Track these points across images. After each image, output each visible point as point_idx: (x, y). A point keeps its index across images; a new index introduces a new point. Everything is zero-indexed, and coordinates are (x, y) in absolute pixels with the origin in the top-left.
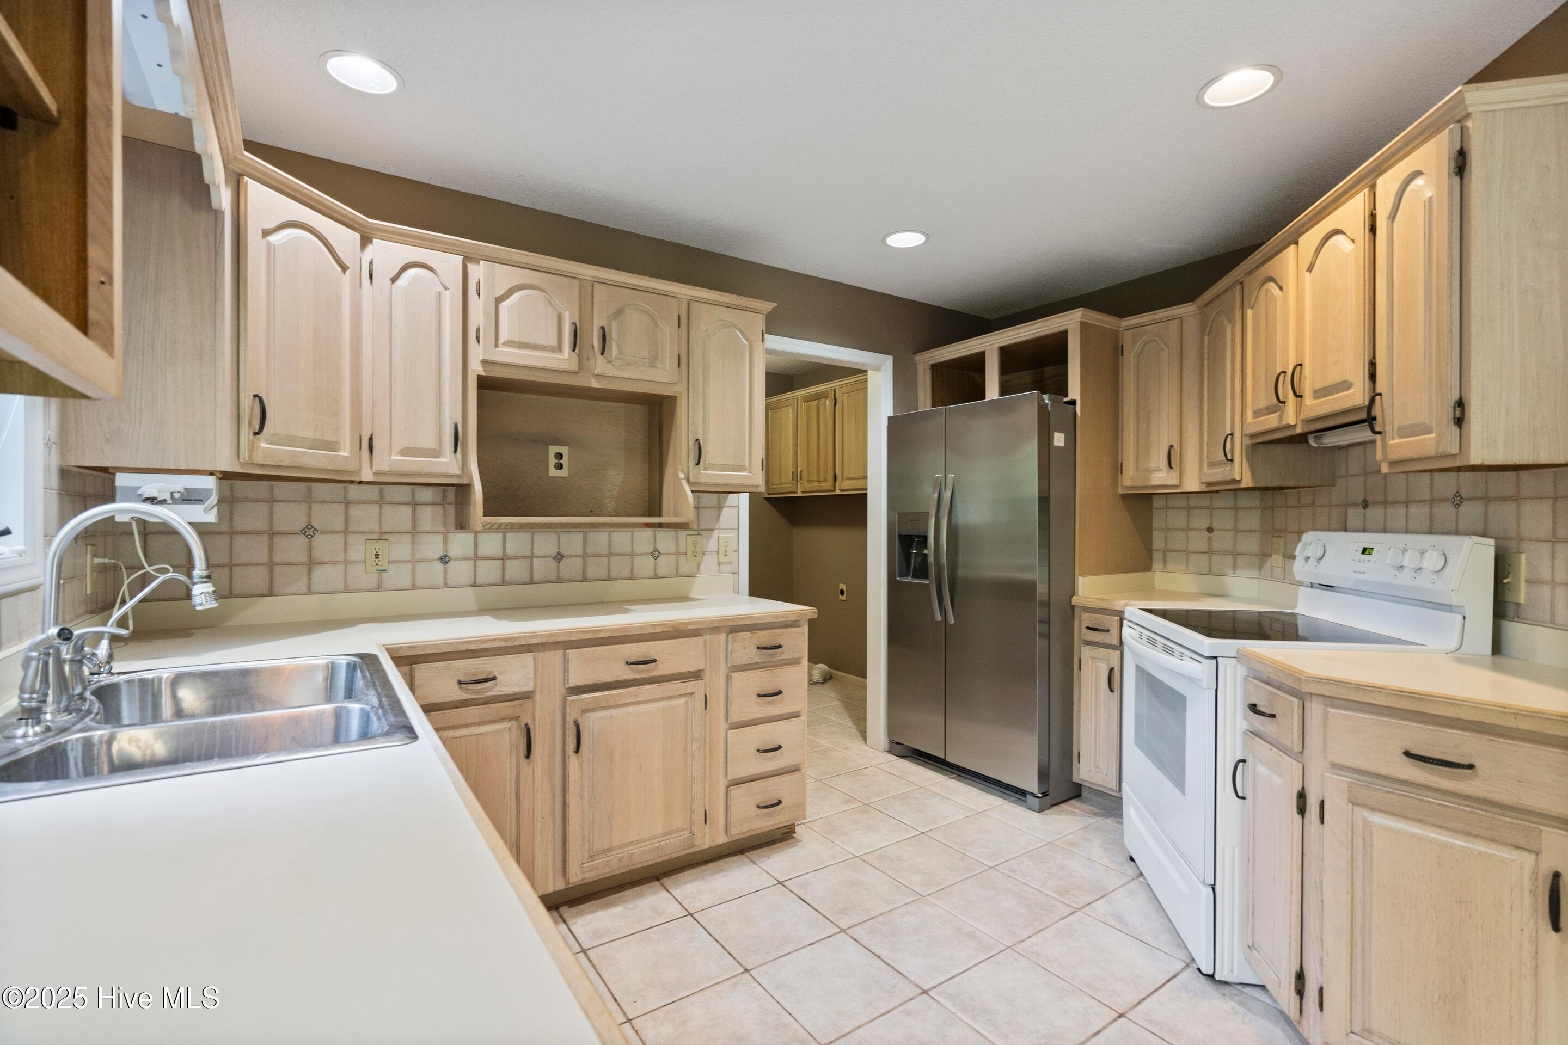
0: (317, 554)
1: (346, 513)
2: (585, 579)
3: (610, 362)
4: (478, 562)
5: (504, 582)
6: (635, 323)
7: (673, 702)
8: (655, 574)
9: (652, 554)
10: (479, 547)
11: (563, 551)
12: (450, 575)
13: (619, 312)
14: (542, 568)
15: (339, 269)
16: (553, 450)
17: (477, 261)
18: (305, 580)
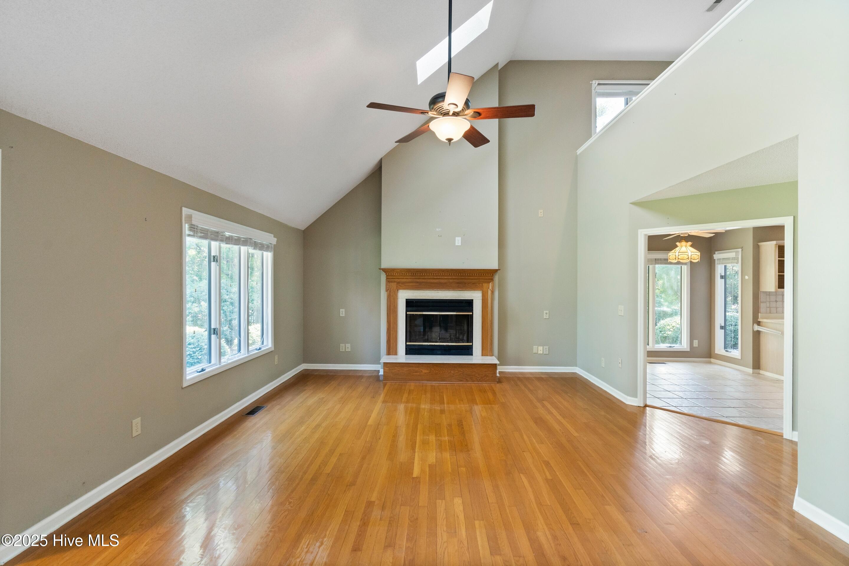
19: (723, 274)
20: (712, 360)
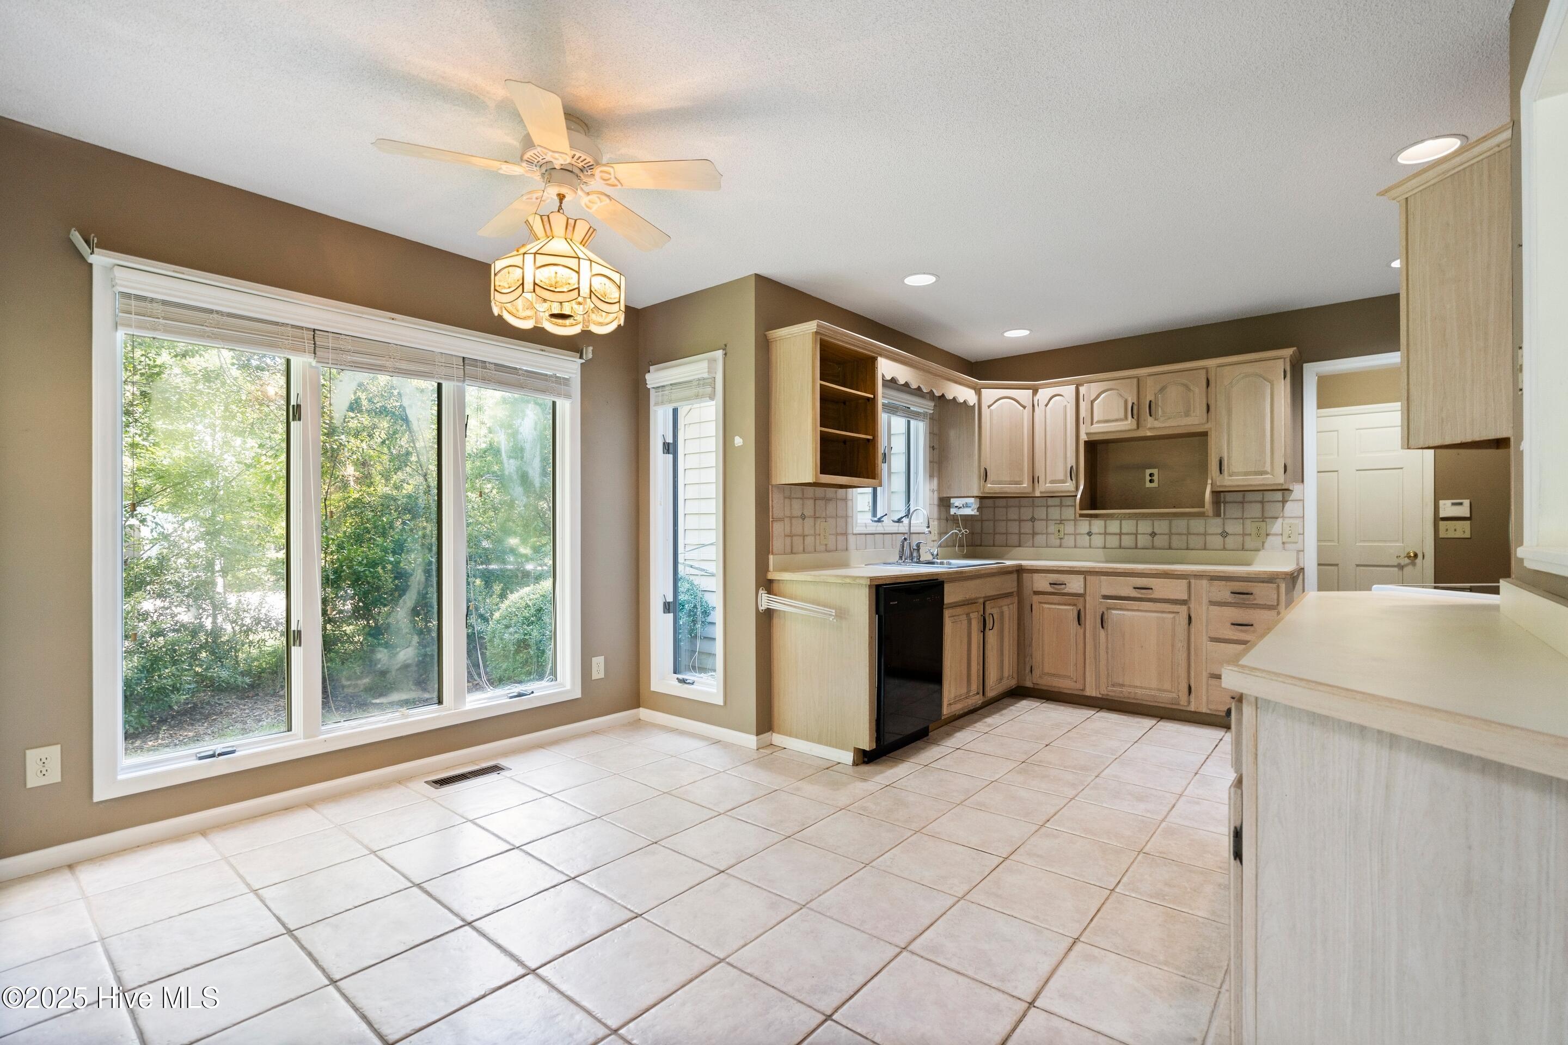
0: (1036, 530)
1: (1047, 511)
2: (1170, 548)
3: (1156, 420)
4: (1107, 536)
5: (1120, 547)
6: (1174, 393)
7: (1164, 615)
8: (1224, 547)
9: (1221, 534)
10: (1107, 528)
11: (1156, 531)
12: (1092, 542)
13: (1162, 389)
14: (1143, 540)
15: (1022, 408)
16: (1148, 472)
17: (1082, 385)
18: (1031, 541)
19: (670, 440)
20: (643, 713)
